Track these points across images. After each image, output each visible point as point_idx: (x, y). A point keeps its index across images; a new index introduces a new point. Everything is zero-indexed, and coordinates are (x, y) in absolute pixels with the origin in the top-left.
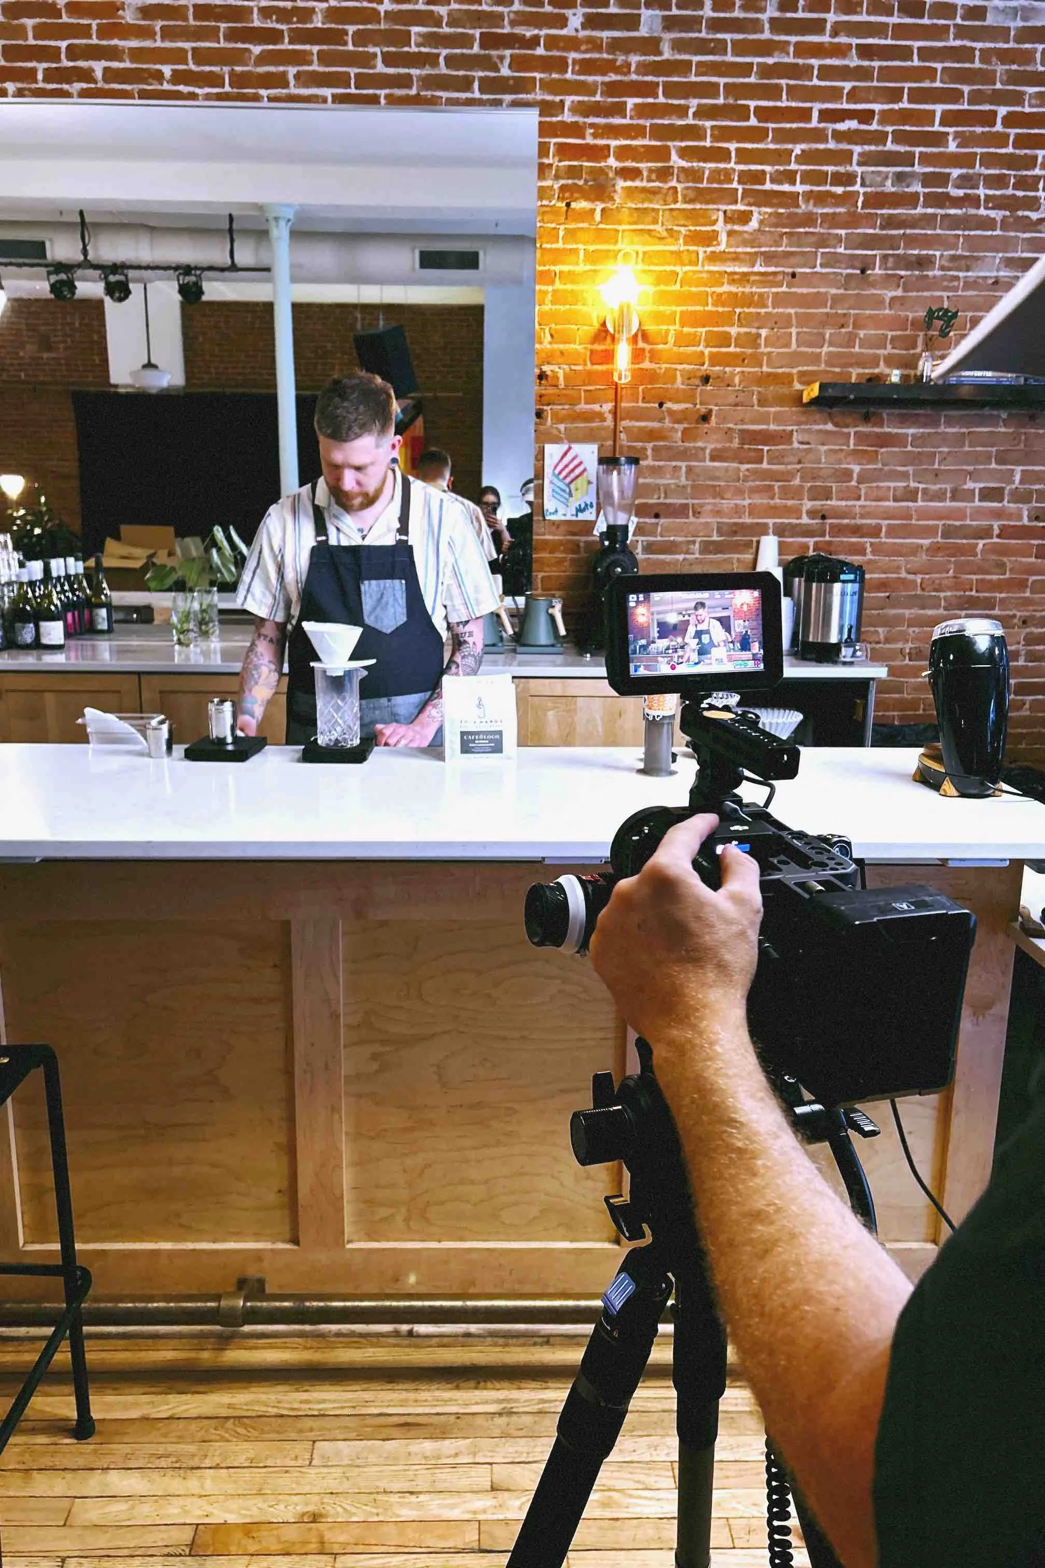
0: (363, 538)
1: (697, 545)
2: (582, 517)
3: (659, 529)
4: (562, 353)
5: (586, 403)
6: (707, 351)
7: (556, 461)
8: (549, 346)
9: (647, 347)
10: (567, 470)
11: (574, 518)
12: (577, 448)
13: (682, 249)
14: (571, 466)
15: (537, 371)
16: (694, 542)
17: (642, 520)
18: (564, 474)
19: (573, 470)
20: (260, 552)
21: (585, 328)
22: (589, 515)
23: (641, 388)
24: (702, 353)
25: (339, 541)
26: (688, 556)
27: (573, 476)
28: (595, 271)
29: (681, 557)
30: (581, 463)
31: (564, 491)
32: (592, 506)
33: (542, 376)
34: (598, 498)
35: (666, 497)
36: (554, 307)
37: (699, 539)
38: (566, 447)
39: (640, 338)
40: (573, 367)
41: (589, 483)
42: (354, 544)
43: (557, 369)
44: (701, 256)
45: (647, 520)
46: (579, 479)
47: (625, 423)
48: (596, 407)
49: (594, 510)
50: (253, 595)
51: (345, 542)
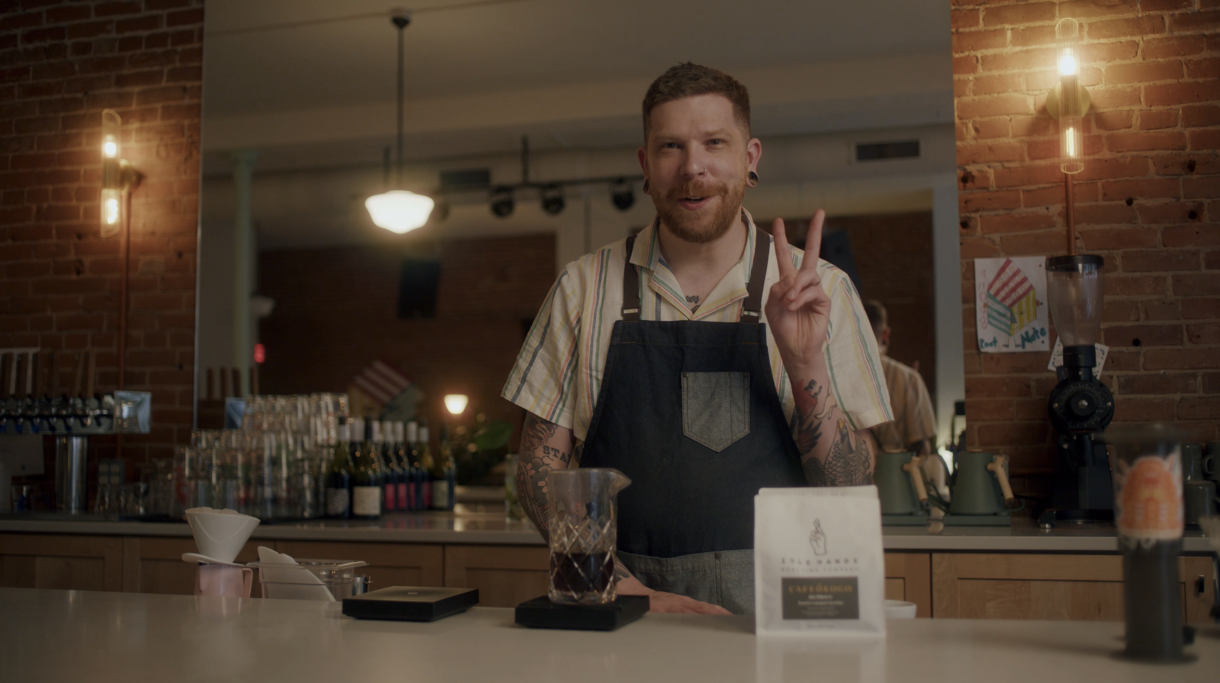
0: (694, 311)
1: (1199, 378)
2: (1029, 347)
3: (1142, 360)
4: (991, 149)
5: (1026, 206)
6: (1187, 132)
7: (991, 278)
8: (973, 143)
9: (1104, 133)
10: (1007, 290)
11: (1020, 349)
12: (1018, 262)
13: (1140, 15)
14: (1012, 285)
15: (961, 173)
16: (1194, 376)
17: (1115, 349)
18: (1003, 294)
19: (1013, 290)
20: (549, 323)
21: (1019, 117)
22: (1041, 345)
23: (1099, 184)
24: (1181, 135)
25: (658, 313)
26: (1186, 395)
27: (1014, 296)
28: (1027, 52)
29: (1177, 397)
30: (1025, 280)
31: (1004, 316)
32: (1043, 332)
33: (966, 179)
34: (1051, 322)
35: (1147, 318)
36: (976, 98)
37: (1201, 372)
38: (1002, 261)
39: (1093, 124)
40: (1007, 165)
41: (1038, 303)
42: (679, 317)
43: (986, 169)
44: (1167, 20)
45: (1124, 349)
46: (1024, 300)
47: (1080, 227)
48: (1041, 210)
49: (1046, 338)
50: (531, 386)
51: (666, 316)
